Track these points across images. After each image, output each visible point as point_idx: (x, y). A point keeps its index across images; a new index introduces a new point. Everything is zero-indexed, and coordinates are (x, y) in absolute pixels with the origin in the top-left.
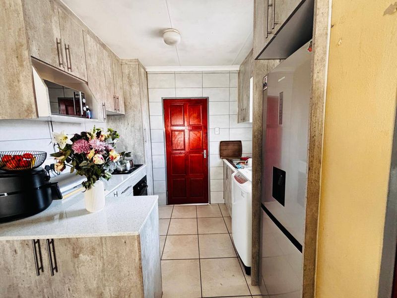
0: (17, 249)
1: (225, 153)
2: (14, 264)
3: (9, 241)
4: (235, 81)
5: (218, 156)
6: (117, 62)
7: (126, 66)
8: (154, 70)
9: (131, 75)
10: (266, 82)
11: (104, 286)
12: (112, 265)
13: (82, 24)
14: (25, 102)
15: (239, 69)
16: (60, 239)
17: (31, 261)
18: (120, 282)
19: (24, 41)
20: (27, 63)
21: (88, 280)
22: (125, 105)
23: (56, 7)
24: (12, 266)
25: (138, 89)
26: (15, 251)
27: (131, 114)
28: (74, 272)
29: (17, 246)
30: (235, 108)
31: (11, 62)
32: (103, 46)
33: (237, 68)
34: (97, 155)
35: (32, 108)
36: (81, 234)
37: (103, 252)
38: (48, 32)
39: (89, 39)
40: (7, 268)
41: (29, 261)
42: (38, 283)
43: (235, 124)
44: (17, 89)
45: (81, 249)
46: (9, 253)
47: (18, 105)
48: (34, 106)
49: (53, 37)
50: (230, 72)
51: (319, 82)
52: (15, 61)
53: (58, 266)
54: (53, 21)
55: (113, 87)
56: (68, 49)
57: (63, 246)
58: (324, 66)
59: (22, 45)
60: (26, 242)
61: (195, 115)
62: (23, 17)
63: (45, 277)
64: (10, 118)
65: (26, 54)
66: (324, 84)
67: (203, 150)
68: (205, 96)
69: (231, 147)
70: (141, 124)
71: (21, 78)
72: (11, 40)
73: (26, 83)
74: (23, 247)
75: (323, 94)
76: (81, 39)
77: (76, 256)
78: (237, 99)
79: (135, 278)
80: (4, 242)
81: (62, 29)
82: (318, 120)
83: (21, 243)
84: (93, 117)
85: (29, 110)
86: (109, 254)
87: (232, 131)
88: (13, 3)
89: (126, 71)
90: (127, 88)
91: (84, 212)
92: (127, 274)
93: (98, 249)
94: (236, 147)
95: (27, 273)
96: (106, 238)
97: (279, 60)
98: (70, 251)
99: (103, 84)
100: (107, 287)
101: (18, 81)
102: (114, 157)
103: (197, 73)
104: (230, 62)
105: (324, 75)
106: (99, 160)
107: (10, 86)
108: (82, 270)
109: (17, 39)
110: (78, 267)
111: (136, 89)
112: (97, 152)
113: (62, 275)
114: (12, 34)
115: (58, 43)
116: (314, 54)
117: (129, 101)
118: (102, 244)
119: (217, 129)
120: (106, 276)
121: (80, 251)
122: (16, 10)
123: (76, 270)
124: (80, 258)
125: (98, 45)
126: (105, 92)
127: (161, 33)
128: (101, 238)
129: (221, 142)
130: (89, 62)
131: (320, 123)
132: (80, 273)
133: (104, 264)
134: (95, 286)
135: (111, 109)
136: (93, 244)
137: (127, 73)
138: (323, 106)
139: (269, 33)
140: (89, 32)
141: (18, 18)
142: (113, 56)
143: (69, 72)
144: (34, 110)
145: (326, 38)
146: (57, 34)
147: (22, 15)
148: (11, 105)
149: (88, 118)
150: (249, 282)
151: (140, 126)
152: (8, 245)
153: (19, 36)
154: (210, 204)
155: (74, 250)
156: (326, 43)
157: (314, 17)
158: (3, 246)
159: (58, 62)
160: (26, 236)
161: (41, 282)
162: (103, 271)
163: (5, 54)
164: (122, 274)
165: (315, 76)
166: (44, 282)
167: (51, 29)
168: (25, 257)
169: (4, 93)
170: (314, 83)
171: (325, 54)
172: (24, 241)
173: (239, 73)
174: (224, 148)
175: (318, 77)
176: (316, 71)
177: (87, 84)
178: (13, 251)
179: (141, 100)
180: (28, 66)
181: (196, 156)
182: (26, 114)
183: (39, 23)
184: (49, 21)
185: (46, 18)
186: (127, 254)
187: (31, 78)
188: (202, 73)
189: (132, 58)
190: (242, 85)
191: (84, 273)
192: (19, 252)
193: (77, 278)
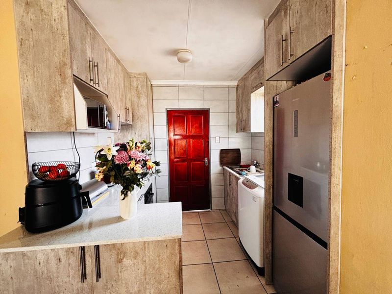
0: (62, 257)
1: (225, 160)
2: (58, 272)
3: (54, 249)
4: (233, 95)
5: (218, 163)
6: (128, 76)
7: (135, 79)
8: (159, 83)
9: (139, 87)
10: (278, 100)
11: (145, 289)
12: (154, 268)
13: (105, 43)
14: (65, 116)
15: (236, 84)
16: (105, 245)
17: (74, 268)
18: (160, 284)
19: (68, 61)
20: (70, 80)
21: (130, 285)
22: (133, 116)
23: (89, 29)
24: (55, 275)
25: (146, 100)
26: (59, 259)
27: (138, 124)
28: (116, 277)
29: (62, 255)
30: (234, 119)
31: (54, 79)
32: (118, 61)
33: (235, 83)
34: (137, 165)
35: (71, 121)
36: (129, 240)
37: (145, 256)
38: (84, 52)
39: (109, 57)
40: (50, 277)
41: (72, 269)
42: (80, 290)
43: (234, 134)
44: (59, 104)
45: (125, 254)
46: (53, 262)
47: (58, 119)
48: (73, 120)
49: (86, 56)
50: (229, 87)
51: (338, 106)
52: (58, 78)
53: (101, 272)
54: (87, 42)
55: (124, 99)
56: (97, 66)
57: (108, 252)
58: (341, 94)
59: (65, 65)
60: (71, 250)
61: (197, 125)
62: (68, 40)
63: (87, 284)
64: (49, 131)
65: (69, 73)
66: (341, 107)
67: (205, 158)
68: (206, 107)
69: (230, 154)
70: (148, 134)
71: (63, 94)
72: (56, 60)
73: (67, 99)
74: (68, 255)
75: (341, 115)
76: (104, 56)
77: (120, 261)
78: (235, 111)
79: (174, 280)
80: (49, 251)
81: (93, 48)
82: (338, 135)
83: (66, 251)
84: (112, 128)
85: (68, 123)
86: (151, 257)
87: (232, 140)
88: (60, 27)
89: (135, 84)
90: (135, 99)
91: (119, 219)
92: (168, 276)
93: (141, 253)
94: (236, 155)
95: (70, 281)
96: (148, 242)
97: (285, 82)
98: (114, 257)
99: (118, 96)
100: (148, 290)
101: (60, 97)
102: (151, 167)
103: (199, 87)
104: (231, 78)
105: (341, 101)
106: (139, 169)
107: (52, 100)
108: (125, 275)
109: (62, 59)
110: (121, 272)
111: (144, 101)
112: (137, 162)
113: (105, 281)
114: (57, 54)
115: (90, 61)
116: (333, 85)
117: (137, 111)
118: (145, 248)
119: (218, 138)
120: (147, 280)
121: (124, 256)
122: (63, 34)
123: (119, 275)
124: (124, 263)
125: (115, 61)
126: (119, 104)
127: (175, 52)
128: (145, 242)
129: (222, 150)
130: (109, 76)
131: (339, 138)
132: (123, 278)
133: (146, 268)
134: (136, 289)
135: (123, 120)
136: (137, 248)
137: (135, 86)
138: (341, 125)
139: (284, 62)
140: (109, 50)
141: (64, 41)
142: (124, 70)
143: (97, 87)
144: (74, 123)
145: (342, 73)
146: (89, 54)
147: (68, 38)
148: (51, 118)
149: (108, 129)
150: (263, 282)
151: (147, 136)
152: (53, 254)
153: (64, 56)
154: (211, 209)
155: (118, 255)
156: (342, 77)
157: (332, 58)
158: (47, 255)
159: (89, 78)
160: (76, 244)
161: (83, 289)
162: (145, 274)
163: (49, 72)
164: (163, 276)
165: (334, 101)
166: (86, 289)
167: (86, 50)
168: (69, 264)
169: (45, 107)
170: (334, 107)
171: (341, 85)
172: (69, 249)
173: (237, 88)
174: (224, 155)
175: (336, 102)
176: (335, 98)
177: (108, 97)
178: (57, 259)
179: (148, 111)
180: (70, 84)
181: (198, 164)
182: (65, 127)
183: (78, 44)
184: (84, 43)
185: (83, 39)
186: (167, 257)
187: (72, 94)
188: (204, 87)
189: (140, 72)
190: (240, 99)
191: (127, 278)
192: (63, 260)
193: (120, 283)
